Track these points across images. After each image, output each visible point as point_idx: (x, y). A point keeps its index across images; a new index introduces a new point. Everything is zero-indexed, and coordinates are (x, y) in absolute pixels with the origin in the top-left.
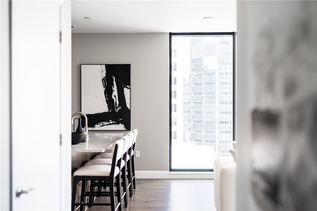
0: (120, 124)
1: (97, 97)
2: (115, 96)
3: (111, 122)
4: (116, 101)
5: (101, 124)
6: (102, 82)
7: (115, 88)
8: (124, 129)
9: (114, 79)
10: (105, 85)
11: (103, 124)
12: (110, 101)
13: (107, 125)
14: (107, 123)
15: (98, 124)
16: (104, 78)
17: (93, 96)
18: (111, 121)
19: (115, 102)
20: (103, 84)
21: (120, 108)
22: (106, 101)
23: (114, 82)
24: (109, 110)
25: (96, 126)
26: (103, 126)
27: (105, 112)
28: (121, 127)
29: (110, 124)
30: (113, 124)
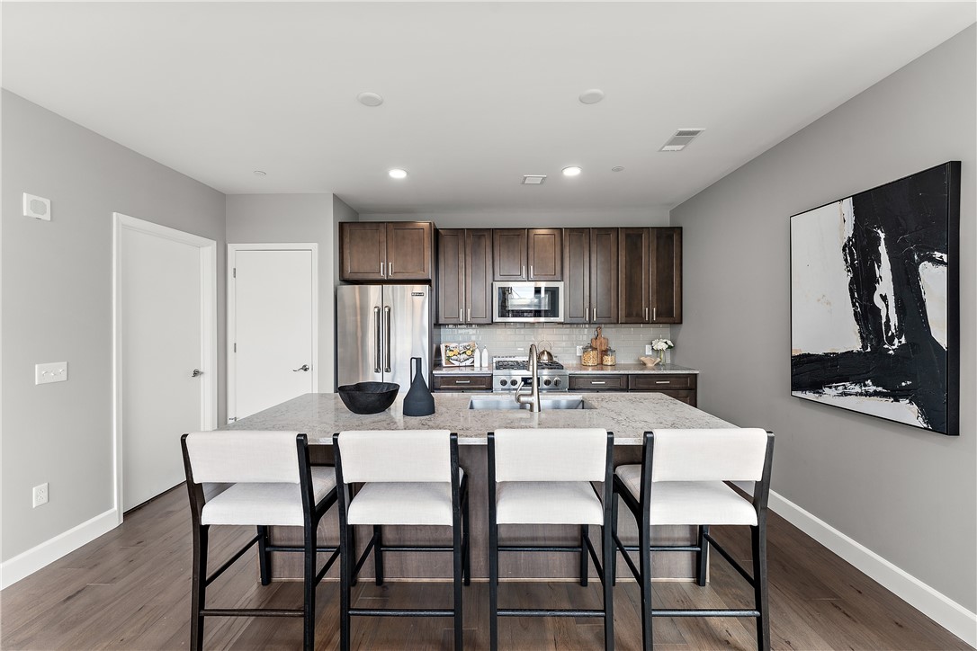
0: (904, 402)
1: (829, 303)
2: (884, 298)
3: (872, 389)
4: (889, 313)
5: (841, 389)
6: (842, 254)
7: (885, 270)
8: (920, 423)
9: (882, 236)
10: (852, 265)
11: (845, 388)
12: (867, 316)
13: (856, 394)
14: (857, 389)
15: (830, 388)
16: (850, 239)
17: (819, 300)
18: (869, 382)
19: (884, 320)
20: (846, 260)
21: (903, 340)
22: (856, 314)
23: (882, 249)
24: (864, 347)
25: (827, 390)
26: (846, 394)
27: (850, 350)
28: (907, 412)
29: (867, 394)
30: (876, 394)
